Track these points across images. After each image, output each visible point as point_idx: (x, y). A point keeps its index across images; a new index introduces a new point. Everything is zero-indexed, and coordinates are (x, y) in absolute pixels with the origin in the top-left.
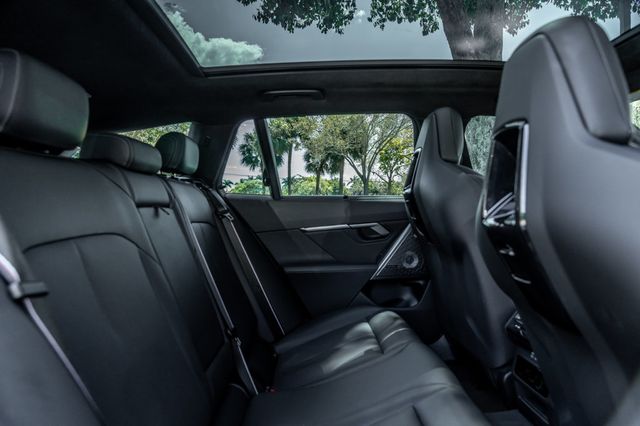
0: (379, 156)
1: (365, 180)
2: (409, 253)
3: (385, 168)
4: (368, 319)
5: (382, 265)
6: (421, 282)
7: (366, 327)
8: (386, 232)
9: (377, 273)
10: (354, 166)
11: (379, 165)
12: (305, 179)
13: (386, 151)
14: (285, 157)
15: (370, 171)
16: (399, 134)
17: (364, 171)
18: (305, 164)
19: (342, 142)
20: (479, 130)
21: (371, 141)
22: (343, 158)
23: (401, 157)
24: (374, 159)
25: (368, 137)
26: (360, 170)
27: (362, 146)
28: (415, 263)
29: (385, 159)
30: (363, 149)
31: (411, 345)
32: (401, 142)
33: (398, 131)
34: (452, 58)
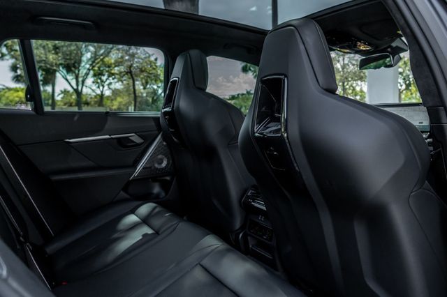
0: (92, 72)
1: (78, 93)
2: (160, 156)
3: (98, 83)
4: (133, 212)
5: (139, 168)
6: (168, 178)
7: (133, 218)
8: (142, 141)
9: (136, 174)
10: (67, 80)
11: (92, 79)
12: (9, 89)
13: (99, 68)
15: (83, 85)
16: (111, 54)
17: (77, 85)
19: (55, 56)
21: (84, 59)
22: (55, 71)
23: (113, 74)
24: (87, 74)
25: (82, 55)
26: (74, 83)
27: (75, 62)
28: (164, 164)
29: (98, 75)
30: (76, 65)
31: (180, 224)
32: (113, 61)
33: (110, 52)
34: (163, 8)
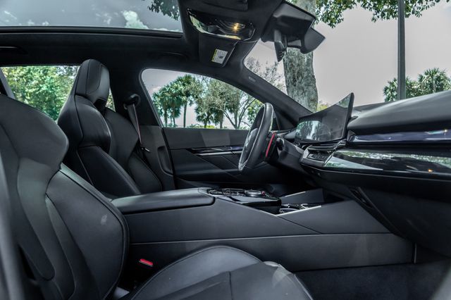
0: (247, 111)
1: (237, 128)
10: (228, 118)
14: (182, 109)
17: (236, 121)
18: (196, 115)
19: (219, 100)
20: (295, 92)
24: (243, 112)
29: (252, 113)
30: (236, 106)
